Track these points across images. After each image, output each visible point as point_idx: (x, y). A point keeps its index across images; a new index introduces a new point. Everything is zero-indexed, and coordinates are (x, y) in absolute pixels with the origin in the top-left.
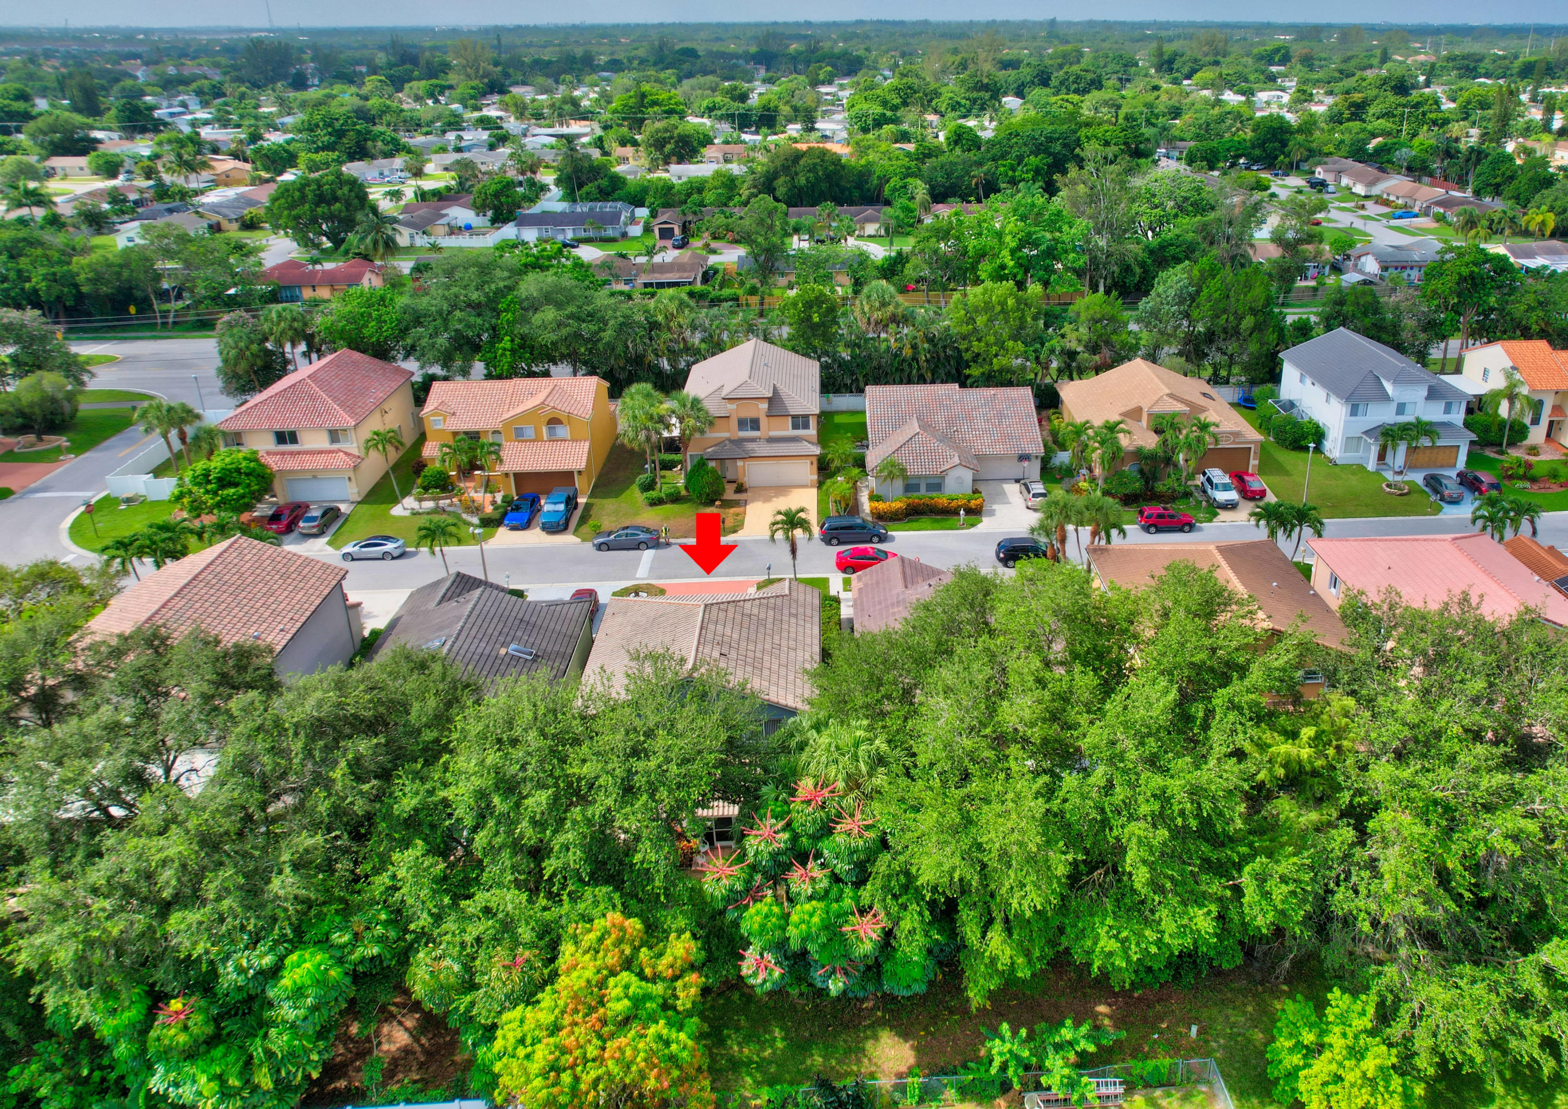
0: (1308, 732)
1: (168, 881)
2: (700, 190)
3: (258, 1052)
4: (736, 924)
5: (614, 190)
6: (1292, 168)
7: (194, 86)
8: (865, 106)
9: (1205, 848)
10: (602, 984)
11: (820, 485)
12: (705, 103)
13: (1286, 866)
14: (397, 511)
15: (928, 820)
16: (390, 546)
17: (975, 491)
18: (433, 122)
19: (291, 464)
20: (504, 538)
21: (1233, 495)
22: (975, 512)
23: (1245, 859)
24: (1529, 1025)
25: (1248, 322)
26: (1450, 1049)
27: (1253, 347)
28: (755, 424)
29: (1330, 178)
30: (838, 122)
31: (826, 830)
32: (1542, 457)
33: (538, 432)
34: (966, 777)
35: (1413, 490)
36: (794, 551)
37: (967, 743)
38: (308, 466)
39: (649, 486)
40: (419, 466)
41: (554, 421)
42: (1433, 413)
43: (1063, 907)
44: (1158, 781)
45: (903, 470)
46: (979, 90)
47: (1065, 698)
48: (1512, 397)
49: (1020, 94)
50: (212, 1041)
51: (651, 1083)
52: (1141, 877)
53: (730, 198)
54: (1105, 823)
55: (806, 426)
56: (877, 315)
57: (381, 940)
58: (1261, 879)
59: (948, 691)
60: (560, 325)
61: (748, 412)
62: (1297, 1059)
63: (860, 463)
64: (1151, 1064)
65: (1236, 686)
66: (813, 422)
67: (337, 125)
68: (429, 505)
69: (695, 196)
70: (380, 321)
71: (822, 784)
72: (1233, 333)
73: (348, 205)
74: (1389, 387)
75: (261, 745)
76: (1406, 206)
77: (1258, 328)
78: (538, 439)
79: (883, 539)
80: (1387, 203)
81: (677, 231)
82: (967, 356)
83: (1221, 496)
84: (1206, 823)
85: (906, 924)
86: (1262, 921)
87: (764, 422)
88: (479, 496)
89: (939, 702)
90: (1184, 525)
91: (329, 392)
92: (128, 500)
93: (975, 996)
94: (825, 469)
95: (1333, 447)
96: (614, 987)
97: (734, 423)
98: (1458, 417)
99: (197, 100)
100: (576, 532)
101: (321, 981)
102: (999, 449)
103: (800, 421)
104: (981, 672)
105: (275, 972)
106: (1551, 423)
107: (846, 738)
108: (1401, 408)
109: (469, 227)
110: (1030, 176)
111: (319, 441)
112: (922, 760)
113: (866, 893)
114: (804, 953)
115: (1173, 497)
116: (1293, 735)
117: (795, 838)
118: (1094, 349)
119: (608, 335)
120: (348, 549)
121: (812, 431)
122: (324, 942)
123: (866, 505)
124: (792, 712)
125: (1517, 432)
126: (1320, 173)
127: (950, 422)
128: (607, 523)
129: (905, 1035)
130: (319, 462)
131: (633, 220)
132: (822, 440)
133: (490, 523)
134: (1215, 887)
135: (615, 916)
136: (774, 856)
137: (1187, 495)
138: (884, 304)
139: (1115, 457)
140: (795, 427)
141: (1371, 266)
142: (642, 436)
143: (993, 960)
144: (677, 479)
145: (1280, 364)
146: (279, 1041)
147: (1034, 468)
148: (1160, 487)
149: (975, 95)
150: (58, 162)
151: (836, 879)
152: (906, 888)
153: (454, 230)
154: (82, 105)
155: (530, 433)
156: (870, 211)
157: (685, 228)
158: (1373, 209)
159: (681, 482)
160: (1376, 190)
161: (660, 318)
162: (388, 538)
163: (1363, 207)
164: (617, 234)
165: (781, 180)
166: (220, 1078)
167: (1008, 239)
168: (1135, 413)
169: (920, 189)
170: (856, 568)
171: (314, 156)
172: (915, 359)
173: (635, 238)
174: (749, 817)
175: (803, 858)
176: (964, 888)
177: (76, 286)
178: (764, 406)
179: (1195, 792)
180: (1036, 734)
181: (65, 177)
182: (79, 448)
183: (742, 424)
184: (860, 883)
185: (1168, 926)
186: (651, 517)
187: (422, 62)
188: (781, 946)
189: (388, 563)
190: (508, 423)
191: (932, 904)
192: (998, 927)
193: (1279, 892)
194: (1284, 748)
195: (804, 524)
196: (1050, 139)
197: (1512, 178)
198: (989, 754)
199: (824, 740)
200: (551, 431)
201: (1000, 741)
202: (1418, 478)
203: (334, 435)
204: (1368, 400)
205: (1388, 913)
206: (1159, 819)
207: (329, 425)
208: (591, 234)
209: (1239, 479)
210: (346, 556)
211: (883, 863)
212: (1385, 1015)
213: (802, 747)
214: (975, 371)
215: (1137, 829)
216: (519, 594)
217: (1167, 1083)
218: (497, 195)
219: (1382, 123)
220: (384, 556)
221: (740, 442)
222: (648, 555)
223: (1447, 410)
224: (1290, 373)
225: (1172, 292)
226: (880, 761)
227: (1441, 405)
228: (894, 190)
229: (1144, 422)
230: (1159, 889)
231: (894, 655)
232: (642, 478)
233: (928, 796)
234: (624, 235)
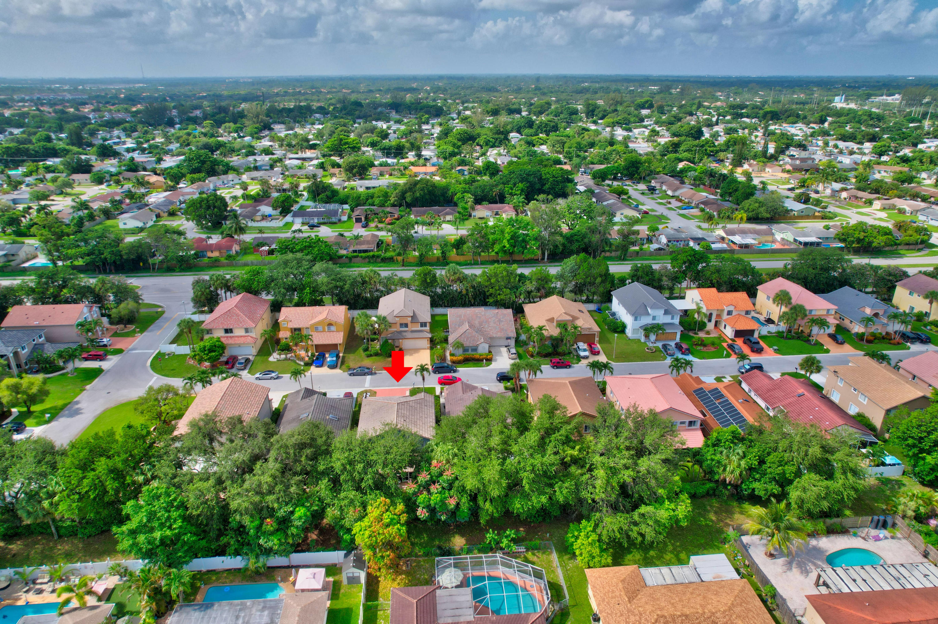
0: (577, 447)
1: (265, 488)
2: (372, 197)
3: (289, 533)
4: (416, 501)
5: (334, 196)
6: (641, 179)
7: (122, 126)
8: (445, 147)
9: (546, 479)
10: (382, 515)
11: (431, 348)
12: (369, 140)
13: (567, 484)
14: (271, 359)
15: (469, 472)
16: (273, 375)
17: (490, 352)
18: (241, 150)
19: (231, 341)
20: (314, 370)
21: (587, 353)
22: (489, 360)
23: (557, 483)
24: (635, 528)
25: (599, 280)
26: (612, 534)
27: (601, 289)
28: (406, 325)
29: (658, 186)
30: (432, 151)
31: (441, 474)
32: (711, 336)
33: (324, 329)
34: (480, 460)
35: (657, 350)
36: (424, 379)
37: (480, 450)
38: (237, 342)
39: (366, 350)
40: (278, 341)
41: (330, 325)
42: (667, 319)
43: (507, 495)
44: (532, 461)
45: (462, 345)
46: (499, 134)
47: (509, 437)
48: (699, 313)
49: (519, 132)
50: (277, 530)
51: (397, 540)
52: (527, 487)
53: (386, 202)
54: (517, 473)
55: (426, 326)
56: (452, 278)
57: (318, 505)
58: (560, 488)
59: (475, 435)
60: (328, 283)
61: (404, 321)
62: (573, 540)
63: (446, 340)
64: (533, 543)
65: (557, 434)
66: (428, 325)
67: (202, 158)
68: (283, 356)
69: (370, 201)
70: (258, 282)
71: (439, 462)
72: (592, 284)
73: (219, 209)
74: (649, 310)
75: (282, 450)
76: (689, 203)
77: (603, 282)
78: (324, 331)
79: (455, 371)
80: (680, 201)
81: (363, 219)
82: (488, 294)
83: (582, 354)
84: (545, 472)
85: (463, 500)
86: (561, 499)
87: (409, 325)
88: (303, 353)
89: (473, 438)
90: (567, 365)
91: (243, 312)
92: (169, 354)
93: (482, 521)
94: (433, 343)
95: (629, 332)
96: (385, 516)
97: (398, 325)
98: (677, 321)
99: (124, 134)
100: (340, 368)
101: (305, 515)
102: (499, 335)
103: (423, 324)
104: (484, 430)
105: (292, 513)
106: (716, 322)
107: (445, 448)
108: (654, 318)
109: (270, 216)
110: (519, 192)
111: (241, 332)
112: (468, 455)
113: (452, 492)
114: (435, 508)
115: (564, 354)
116: (573, 448)
117: (432, 477)
118: (538, 290)
119: (347, 287)
120: (258, 375)
121: (428, 328)
122: (303, 505)
123: (449, 358)
124: (428, 440)
125: (702, 326)
126: (653, 184)
127: (481, 324)
128: (352, 364)
129: (463, 535)
130: (241, 340)
131: (343, 213)
132: (432, 331)
133: (308, 364)
134: (548, 490)
135: (383, 498)
136: (426, 482)
137: (570, 353)
138: (455, 273)
139: (542, 339)
140: (422, 326)
141: (664, 240)
142: (365, 332)
143: (487, 510)
144: (376, 346)
145: (611, 295)
146: (294, 530)
147: (512, 343)
148: (560, 350)
149: (497, 136)
150: (75, 177)
151: (443, 488)
152: (463, 491)
153: (265, 217)
154: (75, 141)
155: (320, 328)
156: (448, 210)
157: (366, 218)
158: (675, 203)
159: (378, 347)
160: (677, 194)
161: (367, 279)
162: (273, 372)
163: (670, 203)
164: (337, 221)
165: (408, 194)
166: (279, 540)
167: (506, 235)
168: (551, 320)
169: (470, 198)
170: (446, 384)
171: (194, 175)
172: (467, 294)
173: (344, 222)
174: (418, 470)
175: (434, 483)
176: (478, 489)
177: (121, 256)
178: (410, 319)
179: (542, 464)
180: (499, 448)
181: (80, 184)
182: (142, 330)
183: (401, 325)
184: (450, 490)
185: (535, 501)
186: (367, 362)
187: (230, 113)
188: (428, 507)
189: (273, 381)
190: (312, 325)
191: (470, 495)
192: (488, 501)
193: (565, 491)
194: (570, 452)
195: (427, 370)
196: (528, 175)
197: (736, 190)
198: (486, 454)
199: (439, 449)
200: (329, 328)
201: (490, 450)
202: (660, 345)
203: (247, 330)
204: (641, 315)
205: (597, 498)
206: (533, 471)
207: (245, 326)
208: (326, 221)
209: (591, 345)
210: (257, 378)
211: (457, 484)
212: (596, 526)
213: (432, 451)
214: (491, 300)
215: (526, 474)
216: (325, 394)
217: (538, 549)
218: (283, 202)
219: (686, 155)
220: (271, 378)
221: (401, 332)
222: (368, 378)
223: (672, 318)
224: (615, 300)
225: (568, 268)
226: (456, 455)
227: (670, 317)
228: (459, 199)
229: (555, 324)
230: (533, 491)
231: (460, 423)
232: (364, 346)
233: (469, 465)
234: (340, 220)
